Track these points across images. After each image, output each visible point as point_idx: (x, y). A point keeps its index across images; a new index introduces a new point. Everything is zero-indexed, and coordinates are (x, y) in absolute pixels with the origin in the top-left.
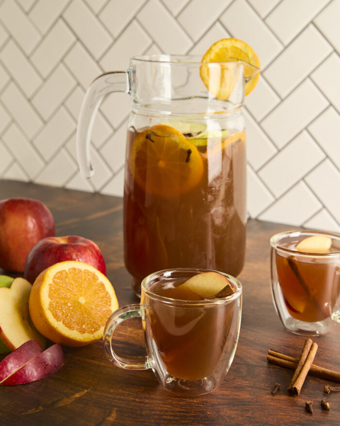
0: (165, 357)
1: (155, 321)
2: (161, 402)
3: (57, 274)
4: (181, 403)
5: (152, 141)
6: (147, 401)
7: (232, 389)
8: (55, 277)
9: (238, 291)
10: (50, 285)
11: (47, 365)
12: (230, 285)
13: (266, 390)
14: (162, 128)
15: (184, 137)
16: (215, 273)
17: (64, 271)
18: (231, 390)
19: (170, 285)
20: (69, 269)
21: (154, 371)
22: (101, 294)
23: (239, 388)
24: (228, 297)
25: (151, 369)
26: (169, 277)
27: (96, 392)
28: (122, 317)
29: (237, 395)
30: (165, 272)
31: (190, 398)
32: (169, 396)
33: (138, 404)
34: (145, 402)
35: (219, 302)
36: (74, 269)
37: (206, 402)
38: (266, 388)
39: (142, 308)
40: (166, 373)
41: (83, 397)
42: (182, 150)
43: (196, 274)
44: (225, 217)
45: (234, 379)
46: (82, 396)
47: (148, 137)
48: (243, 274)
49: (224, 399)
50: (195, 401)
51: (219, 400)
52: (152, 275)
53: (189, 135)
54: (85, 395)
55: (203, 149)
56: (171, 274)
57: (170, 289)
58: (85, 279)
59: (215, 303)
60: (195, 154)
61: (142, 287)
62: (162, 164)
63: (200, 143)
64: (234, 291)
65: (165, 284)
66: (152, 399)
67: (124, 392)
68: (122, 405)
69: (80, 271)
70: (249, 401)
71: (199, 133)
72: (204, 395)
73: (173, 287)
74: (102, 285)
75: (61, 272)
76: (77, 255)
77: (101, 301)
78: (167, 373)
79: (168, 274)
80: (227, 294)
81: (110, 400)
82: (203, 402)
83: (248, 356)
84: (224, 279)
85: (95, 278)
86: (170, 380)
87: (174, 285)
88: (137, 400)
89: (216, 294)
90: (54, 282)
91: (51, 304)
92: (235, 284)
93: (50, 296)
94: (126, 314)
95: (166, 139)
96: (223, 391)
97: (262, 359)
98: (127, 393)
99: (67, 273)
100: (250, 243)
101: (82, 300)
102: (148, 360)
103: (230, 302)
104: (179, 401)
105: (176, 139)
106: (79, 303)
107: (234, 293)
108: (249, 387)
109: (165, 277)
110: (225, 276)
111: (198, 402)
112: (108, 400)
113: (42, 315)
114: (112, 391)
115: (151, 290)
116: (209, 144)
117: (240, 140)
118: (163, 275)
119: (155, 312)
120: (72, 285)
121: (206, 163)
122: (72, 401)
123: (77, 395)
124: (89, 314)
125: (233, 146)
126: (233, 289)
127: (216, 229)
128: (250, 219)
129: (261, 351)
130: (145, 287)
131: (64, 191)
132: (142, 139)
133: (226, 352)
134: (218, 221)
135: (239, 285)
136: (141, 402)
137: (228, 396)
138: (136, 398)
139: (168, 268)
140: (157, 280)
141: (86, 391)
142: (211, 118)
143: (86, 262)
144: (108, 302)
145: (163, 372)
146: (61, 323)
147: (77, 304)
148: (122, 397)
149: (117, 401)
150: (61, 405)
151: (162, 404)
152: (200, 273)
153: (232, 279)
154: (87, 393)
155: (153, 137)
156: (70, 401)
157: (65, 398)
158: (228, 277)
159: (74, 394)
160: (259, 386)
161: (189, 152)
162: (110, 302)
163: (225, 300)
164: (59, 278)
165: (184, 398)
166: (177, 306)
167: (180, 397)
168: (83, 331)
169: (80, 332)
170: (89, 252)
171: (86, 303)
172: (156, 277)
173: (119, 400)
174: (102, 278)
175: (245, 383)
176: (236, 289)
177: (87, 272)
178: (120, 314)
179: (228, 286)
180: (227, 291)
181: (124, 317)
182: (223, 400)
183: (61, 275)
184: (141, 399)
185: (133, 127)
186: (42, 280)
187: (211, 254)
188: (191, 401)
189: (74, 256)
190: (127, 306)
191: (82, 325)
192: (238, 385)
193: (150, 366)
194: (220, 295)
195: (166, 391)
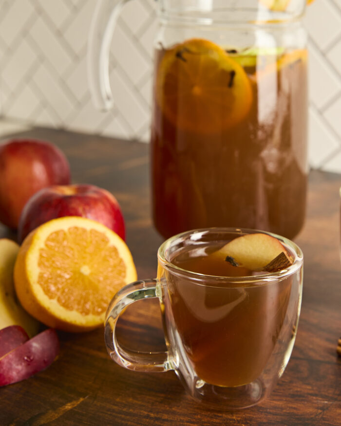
0: (192, 353)
1: (176, 300)
2: (186, 419)
3: (52, 234)
4: (215, 420)
5: (184, 60)
6: (165, 416)
7: (288, 399)
8: (48, 239)
9: (297, 261)
10: (42, 250)
11: (32, 360)
12: (285, 253)
13: (336, 400)
14: (198, 43)
15: (226, 55)
16: (264, 235)
17: (62, 231)
18: (286, 400)
19: (201, 252)
20: (70, 229)
21: (177, 372)
22: (112, 262)
23: (297, 397)
24: (282, 271)
25: (173, 371)
26: (198, 241)
27: (95, 402)
28: (131, 296)
29: (295, 408)
30: (193, 233)
31: (227, 412)
32: (198, 408)
33: (152, 421)
34: (163, 418)
35: (270, 279)
36: (76, 228)
37: (251, 420)
38: (336, 397)
39: (158, 285)
40: (194, 374)
41: (76, 410)
42: (223, 72)
43: (237, 236)
44: (281, 162)
45: (291, 382)
46: (75, 408)
47: (179, 55)
48: (303, 235)
49: (275, 414)
50: (234, 418)
51: (270, 416)
52: (173, 238)
53: (234, 52)
54: (79, 406)
55: (251, 70)
56: (203, 236)
57: (201, 257)
58: (91, 242)
59: (264, 280)
60: (241, 77)
61: (159, 255)
62: (197, 90)
63: (248, 62)
64: (291, 262)
65: (193, 250)
66: (174, 413)
67: (135, 401)
68: (129, 423)
69: (84, 230)
70: (312, 418)
71: (246, 49)
72: (248, 409)
73: (204, 254)
74: (115, 250)
75: (57, 233)
76: (84, 210)
77: (112, 271)
78: (196, 375)
79: (197, 236)
80: (282, 266)
81: (114, 414)
82: (245, 419)
83: (311, 346)
84: (276, 243)
85: (105, 240)
86: (201, 383)
87: (206, 251)
88: (152, 415)
89: (266, 265)
90: (46, 245)
91: (41, 277)
92: (293, 251)
93: (40, 264)
94: (138, 293)
95: (203, 58)
96: (275, 402)
97: (330, 352)
98: (139, 403)
99: (65, 234)
100: (312, 196)
101: (86, 270)
102: (168, 358)
103: (286, 278)
104: (211, 417)
105: (215, 56)
106: (81, 274)
107: (290, 265)
108: (312, 395)
109: (193, 241)
110: (279, 239)
111: (239, 419)
112: (110, 415)
113: (29, 291)
114: (118, 400)
115: (173, 262)
116: (260, 64)
117: (300, 61)
118: (189, 238)
119: (176, 290)
120: (72, 249)
121: (255, 88)
122: (61, 414)
123: (68, 407)
124: (96, 289)
125: (291, 67)
126: (290, 259)
127: (268, 177)
128: (312, 170)
129: (328, 340)
130: (163, 256)
131: (99, 139)
132: (171, 58)
133: (280, 342)
134: (271, 167)
135: (298, 252)
136: (157, 419)
137: (282, 409)
138: (151, 411)
139: (198, 227)
140: (181, 245)
141: (82, 399)
142: (262, 27)
143: (97, 219)
144: (122, 272)
145: (191, 373)
146: (55, 301)
147: (78, 277)
148: (131, 410)
149: (123, 416)
150: (42, 422)
151: (187, 422)
152: (243, 236)
153: (288, 244)
154: (83, 402)
155: (185, 55)
156: (56, 415)
157: (50, 411)
158: (282, 241)
159: (64, 404)
160: (327, 394)
161: (233, 74)
162: (125, 272)
163: (278, 275)
164: (53, 240)
165: (220, 412)
166: (207, 284)
167: (213, 411)
168: (86, 312)
169: (82, 313)
170: (100, 206)
171: (91, 274)
172: (180, 240)
173: (127, 414)
174: (115, 240)
175: (306, 389)
176: (294, 258)
177: (93, 232)
178: (129, 291)
179: (283, 254)
180: (281, 262)
181: (136, 296)
182: (275, 417)
183: (56, 237)
184: (158, 413)
185: (160, 44)
186: (30, 243)
187: (262, 209)
188: (229, 417)
189: (80, 210)
190: (141, 281)
191: (85, 303)
192: (297, 391)
193: (172, 366)
194: (271, 267)
195: (193, 401)
